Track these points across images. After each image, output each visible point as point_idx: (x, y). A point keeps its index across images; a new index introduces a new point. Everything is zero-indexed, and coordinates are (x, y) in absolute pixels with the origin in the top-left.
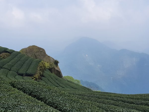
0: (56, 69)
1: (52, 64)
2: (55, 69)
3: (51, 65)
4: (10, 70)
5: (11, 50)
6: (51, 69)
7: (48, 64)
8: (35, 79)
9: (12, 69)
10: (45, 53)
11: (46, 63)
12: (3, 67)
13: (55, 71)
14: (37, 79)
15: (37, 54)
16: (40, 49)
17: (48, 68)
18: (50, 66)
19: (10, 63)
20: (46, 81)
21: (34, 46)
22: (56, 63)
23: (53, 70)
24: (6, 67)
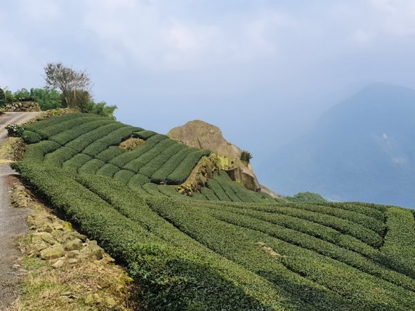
0: (244, 172)
1: (234, 160)
2: (240, 171)
3: (232, 163)
4: (136, 173)
5: (148, 132)
6: (233, 171)
7: (227, 160)
8: (183, 190)
9: (140, 171)
10: (220, 136)
11: (222, 159)
12: (125, 167)
13: (241, 176)
14: (190, 191)
15: (204, 138)
16: (209, 126)
17: (227, 169)
18: (231, 166)
19: (139, 160)
20: (207, 195)
21: (197, 121)
22: (246, 157)
23: (237, 173)
24: (129, 168)
